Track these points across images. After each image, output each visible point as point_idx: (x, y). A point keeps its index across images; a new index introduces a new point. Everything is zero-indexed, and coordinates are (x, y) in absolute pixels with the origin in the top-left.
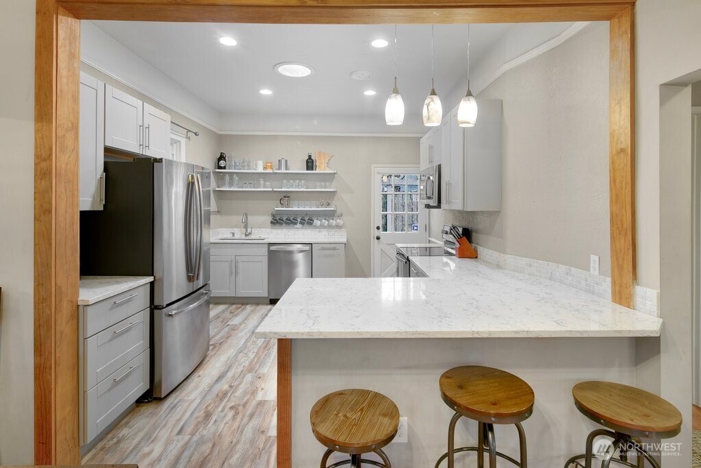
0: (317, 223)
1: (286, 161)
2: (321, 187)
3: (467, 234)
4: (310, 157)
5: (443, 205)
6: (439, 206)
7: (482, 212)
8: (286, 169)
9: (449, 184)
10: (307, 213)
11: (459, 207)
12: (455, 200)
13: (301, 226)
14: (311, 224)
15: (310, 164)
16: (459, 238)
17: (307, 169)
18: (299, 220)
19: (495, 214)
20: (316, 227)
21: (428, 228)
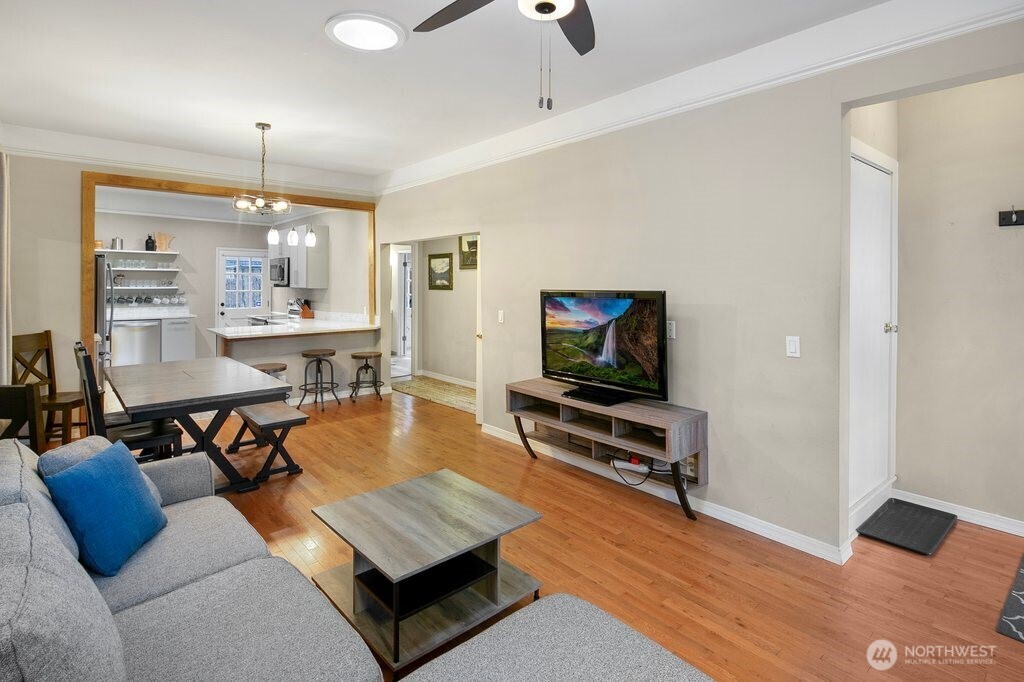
0: (157, 300)
1: (122, 241)
2: (163, 267)
3: (307, 303)
4: (150, 238)
5: (292, 285)
6: (288, 285)
7: (317, 289)
8: (122, 248)
9: (297, 272)
10: (143, 291)
11: (303, 285)
12: (300, 280)
13: (136, 304)
14: (150, 302)
15: (150, 244)
16: (302, 306)
17: (147, 250)
18: (135, 299)
19: (324, 290)
20: (155, 305)
21: (271, 304)
